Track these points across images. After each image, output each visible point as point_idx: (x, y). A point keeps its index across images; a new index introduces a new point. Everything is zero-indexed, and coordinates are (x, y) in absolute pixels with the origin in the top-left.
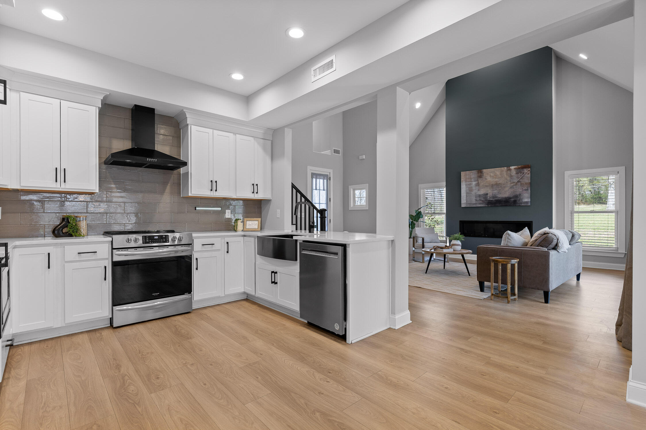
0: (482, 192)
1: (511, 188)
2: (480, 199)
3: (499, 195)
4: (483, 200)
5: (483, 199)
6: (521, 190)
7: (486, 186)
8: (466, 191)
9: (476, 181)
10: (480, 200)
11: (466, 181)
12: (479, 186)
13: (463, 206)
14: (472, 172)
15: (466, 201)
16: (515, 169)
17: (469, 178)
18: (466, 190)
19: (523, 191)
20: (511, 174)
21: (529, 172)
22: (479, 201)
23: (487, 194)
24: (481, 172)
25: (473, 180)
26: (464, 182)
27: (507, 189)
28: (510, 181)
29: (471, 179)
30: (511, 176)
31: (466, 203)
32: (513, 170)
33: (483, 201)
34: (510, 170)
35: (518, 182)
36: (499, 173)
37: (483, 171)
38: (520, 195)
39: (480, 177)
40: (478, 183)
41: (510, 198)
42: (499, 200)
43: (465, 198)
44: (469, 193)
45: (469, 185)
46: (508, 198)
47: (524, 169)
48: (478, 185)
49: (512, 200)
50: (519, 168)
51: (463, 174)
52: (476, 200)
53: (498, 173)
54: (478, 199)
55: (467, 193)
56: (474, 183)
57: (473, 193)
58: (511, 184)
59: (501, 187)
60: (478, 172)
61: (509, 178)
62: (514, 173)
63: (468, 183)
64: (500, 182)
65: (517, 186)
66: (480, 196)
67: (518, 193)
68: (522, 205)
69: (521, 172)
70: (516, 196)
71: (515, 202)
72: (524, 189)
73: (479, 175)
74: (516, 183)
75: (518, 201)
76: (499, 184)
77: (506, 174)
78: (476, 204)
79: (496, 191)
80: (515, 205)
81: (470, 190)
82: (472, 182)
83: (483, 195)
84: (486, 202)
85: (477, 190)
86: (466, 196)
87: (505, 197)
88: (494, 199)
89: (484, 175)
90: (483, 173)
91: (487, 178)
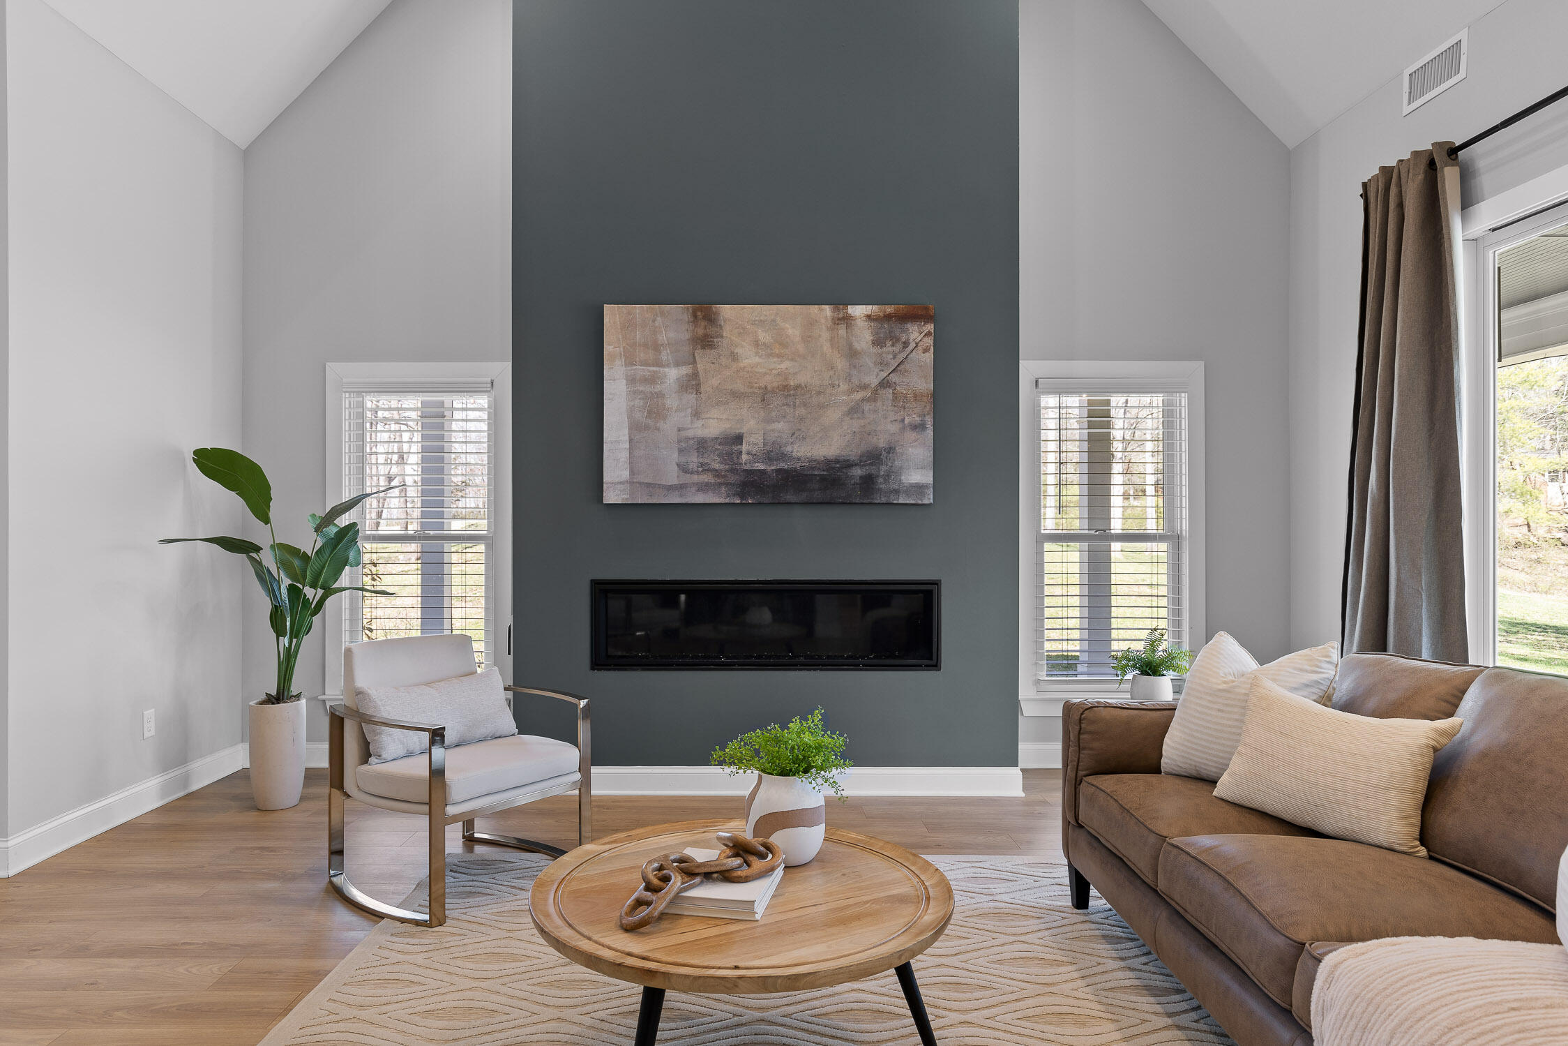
0: (714, 425)
1: (854, 411)
2: (702, 465)
3: (796, 448)
4: (717, 466)
5: (721, 463)
6: (893, 428)
7: (736, 395)
8: (630, 417)
9: (684, 364)
10: (705, 468)
11: (630, 362)
12: (698, 392)
13: (612, 496)
14: (662, 314)
15: (632, 473)
16: (869, 317)
17: (646, 346)
18: (631, 411)
19: (903, 429)
20: (850, 346)
21: (929, 341)
22: (698, 473)
23: (738, 439)
24: (711, 319)
25: (665, 356)
26: (618, 362)
27: (833, 415)
28: (848, 378)
29: (657, 348)
30: (852, 354)
31: (632, 483)
32: (861, 323)
33: (716, 473)
34: (847, 320)
35: (884, 384)
36: (797, 333)
37: (717, 314)
38: (890, 450)
39: (706, 342)
40: (695, 375)
41: (848, 465)
42: (795, 470)
43: (624, 455)
44: (647, 427)
45: (645, 380)
46: (837, 461)
47: (909, 326)
48: (692, 383)
49: (857, 472)
50: (888, 317)
51: (612, 315)
52: (683, 469)
53: (793, 332)
54: (693, 460)
55: (636, 428)
56: (673, 374)
57: (669, 427)
58: (851, 391)
59: (805, 405)
60: (695, 316)
61: (841, 364)
62: (863, 336)
63: (641, 371)
64: (802, 379)
65: (879, 403)
66: (702, 445)
67: (882, 443)
68: (901, 501)
69: (896, 340)
70: (874, 457)
71: (868, 482)
72: (907, 420)
73: (700, 331)
74: (875, 391)
75: (881, 480)
76: (798, 387)
77: (832, 339)
78: (681, 487)
79: (782, 423)
80: (868, 498)
81: (649, 412)
82: (661, 369)
83: (720, 444)
84: (733, 479)
85: (689, 410)
86: (631, 440)
87: (823, 458)
88: (773, 468)
89: (722, 337)
90: (720, 325)
91: (738, 350)
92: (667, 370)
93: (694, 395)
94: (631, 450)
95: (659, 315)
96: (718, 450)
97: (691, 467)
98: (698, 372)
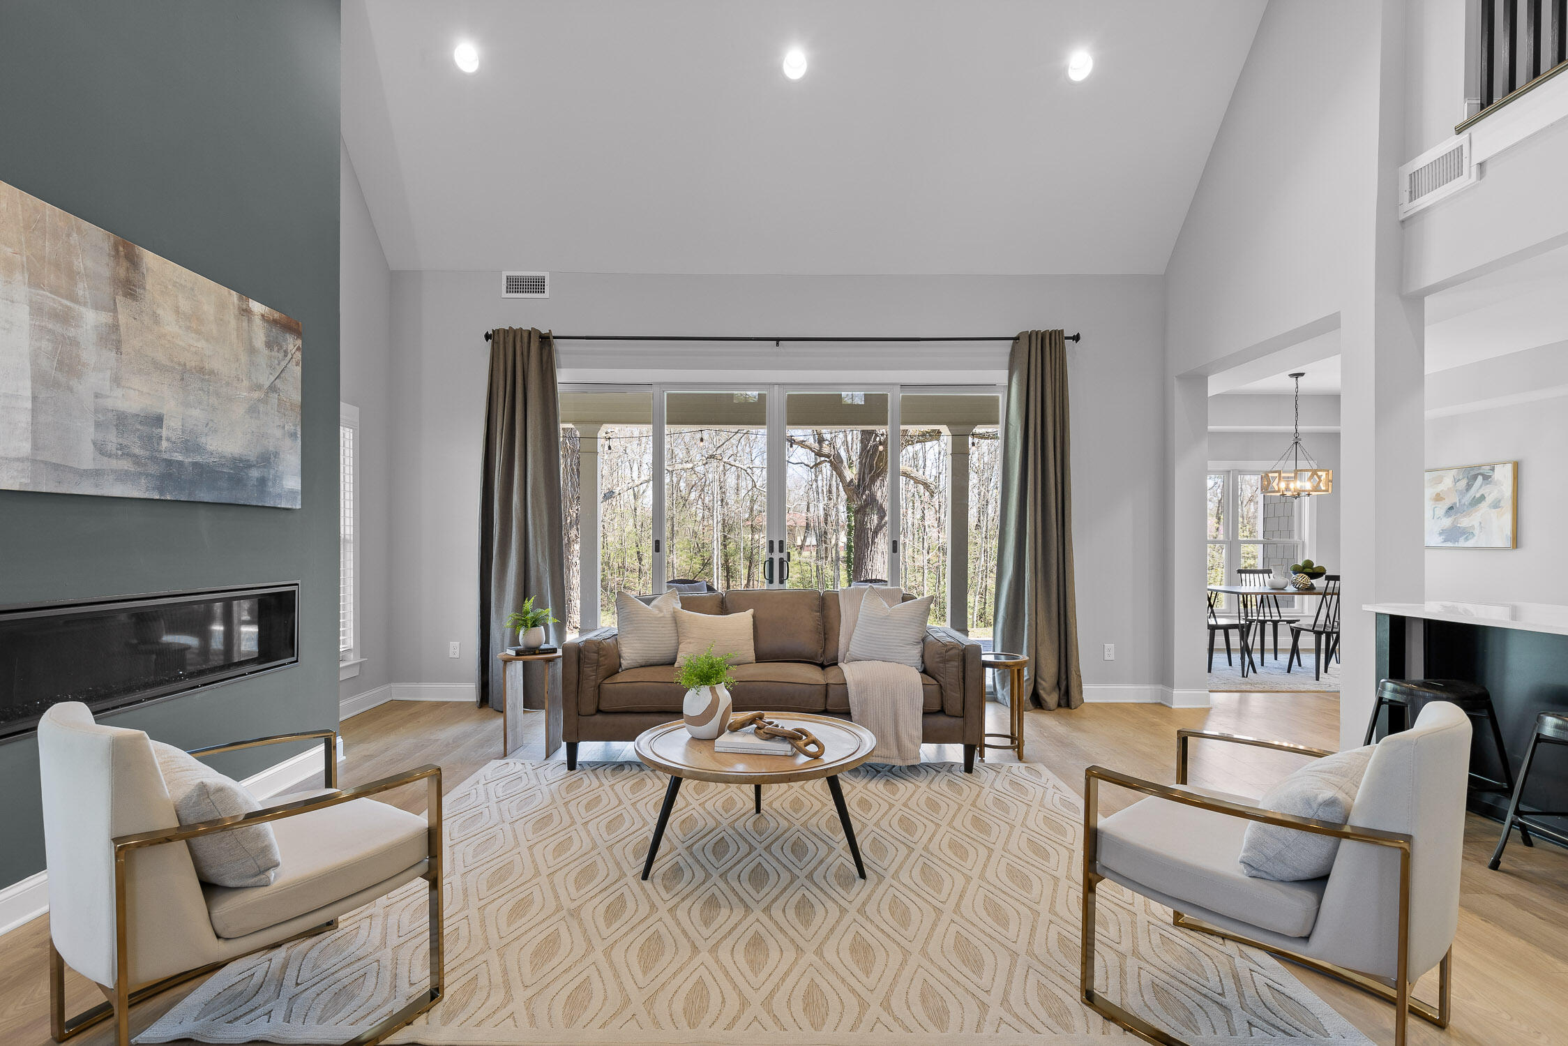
0: (135, 398)
1: (253, 409)
2: (121, 447)
3: (209, 440)
4: (137, 451)
5: (141, 447)
6: (278, 433)
7: (157, 366)
8: (34, 363)
9: (104, 309)
10: (125, 452)
11: (34, 282)
12: (118, 350)
13: (5, 479)
14: (79, 231)
15: (35, 446)
16: (263, 317)
17: (57, 266)
18: (35, 356)
19: (284, 435)
20: (250, 341)
21: (299, 356)
22: (117, 457)
23: (158, 420)
24: (133, 262)
25: (82, 290)
27: (237, 410)
28: (249, 375)
29: (72, 275)
30: (251, 350)
32: (258, 321)
33: (136, 459)
34: (249, 314)
35: (272, 388)
36: (212, 311)
37: (140, 258)
38: (276, 454)
39: (128, 288)
40: (115, 327)
41: (248, 465)
42: (208, 465)
43: (24, 419)
44: (56, 384)
45: (55, 315)
48: (112, 337)
49: (255, 473)
50: (275, 322)
51: (10, 201)
52: (100, 449)
53: (208, 309)
55: (42, 380)
56: (91, 318)
57: (84, 389)
58: (251, 389)
59: (218, 394)
60: (117, 250)
61: (244, 358)
62: (259, 335)
63: (50, 300)
64: (215, 364)
65: (269, 406)
66: (122, 421)
67: (271, 446)
68: (282, 505)
69: (280, 347)
70: (266, 460)
71: (262, 484)
72: (286, 427)
73: (122, 273)
74: (267, 394)
75: (270, 483)
76: (212, 372)
77: (237, 329)
78: (97, 473)
79: (198, 410)
80: (262, 501)
81: (60, 363)
82: (76, 307)
83: (141, 423)
84: (153, 469)
85: (108, 373)
86: (34, 398)
87: (230, 456)
88: (190, 460)
89: (144, 289)
90: (143, 274)
91: (160, 312)
92: (82, 309)
93: (113, 354)
94: (34, 411)
95: (75, 230)
96: (138, 430)
97: (109, 448)
98: (118, 326)
